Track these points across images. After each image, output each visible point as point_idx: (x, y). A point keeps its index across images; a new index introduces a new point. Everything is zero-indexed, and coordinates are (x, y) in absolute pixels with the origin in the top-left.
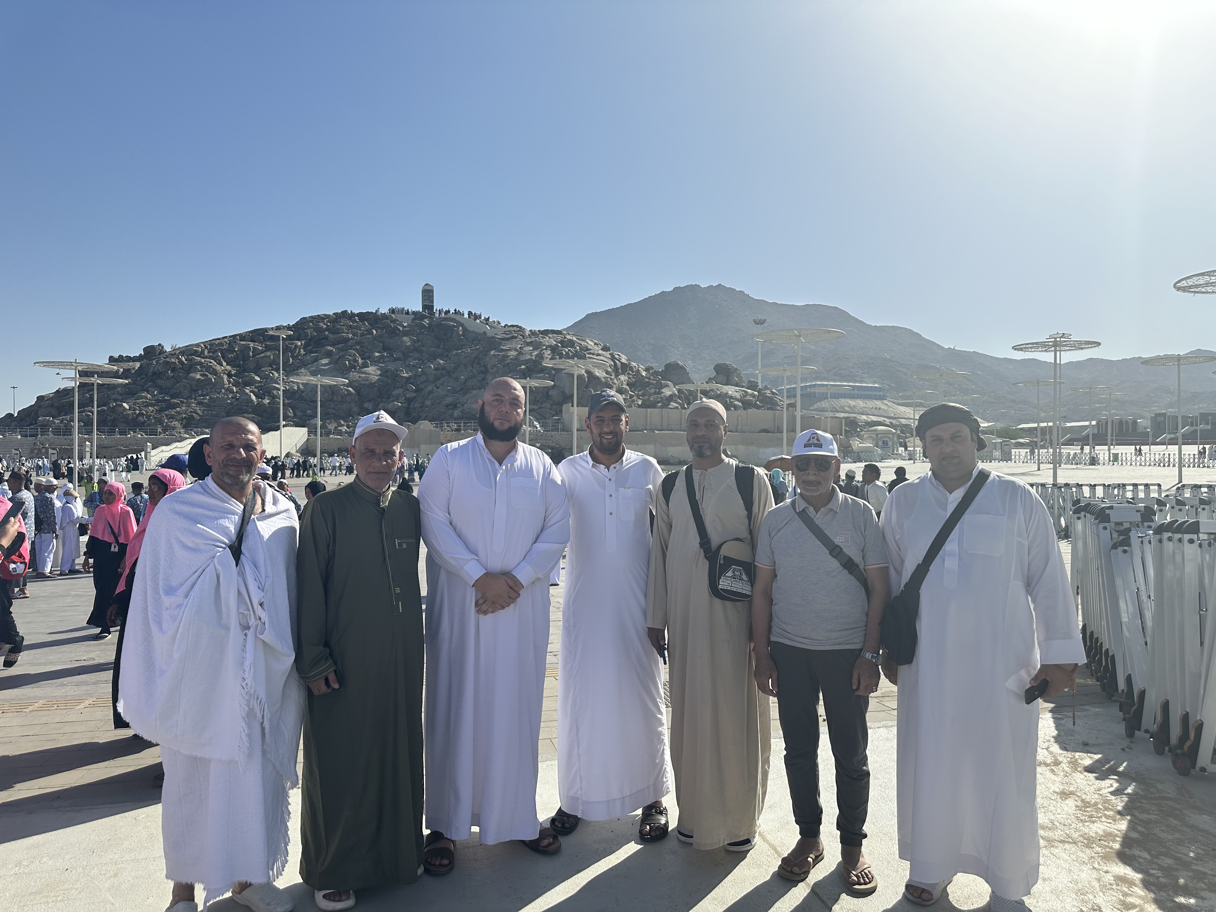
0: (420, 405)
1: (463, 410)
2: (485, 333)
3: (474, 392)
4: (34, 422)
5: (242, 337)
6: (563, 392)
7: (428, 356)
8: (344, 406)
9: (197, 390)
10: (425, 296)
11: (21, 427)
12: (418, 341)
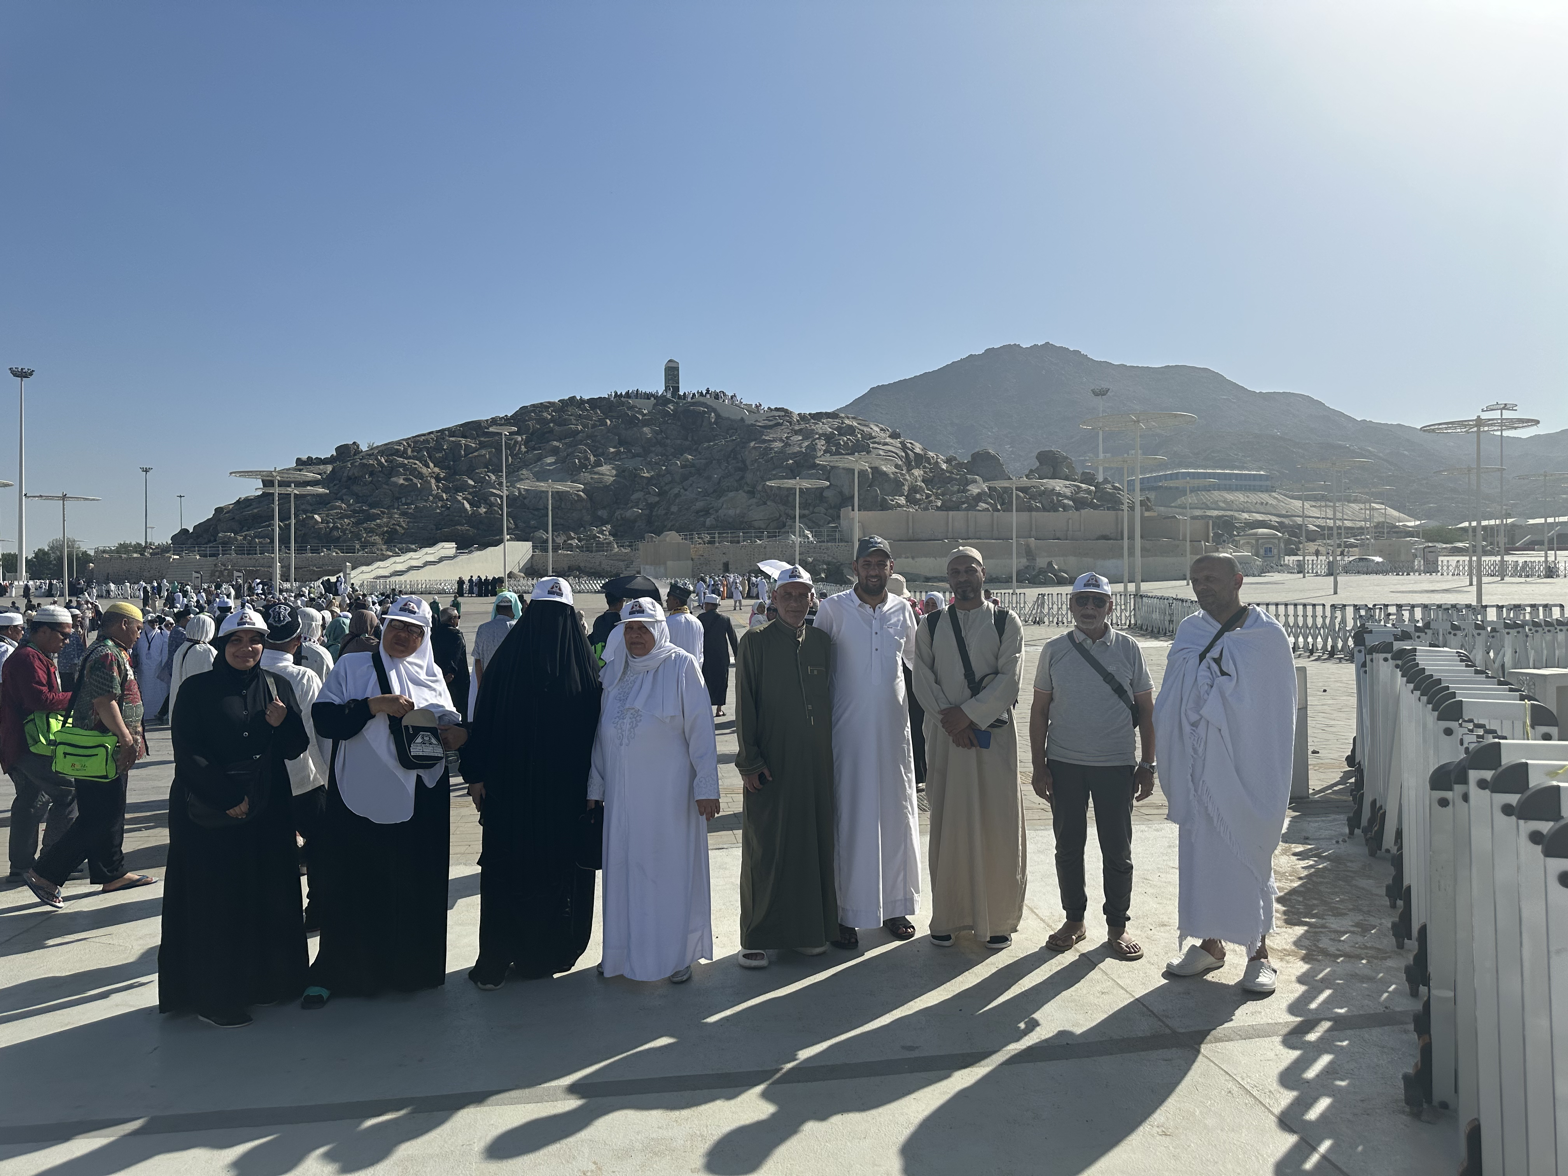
0: (664, 512)
1: (718, 517)
2: (742, 420)
3: (731, 494)
4: (212, 539)
5: (452, 432)
6: (841, 493)
7: (673, 450)
8: (574, 514)
9: (401, 498)
10: (669, 375)
11: (199, 544)
12: (662, 431)
